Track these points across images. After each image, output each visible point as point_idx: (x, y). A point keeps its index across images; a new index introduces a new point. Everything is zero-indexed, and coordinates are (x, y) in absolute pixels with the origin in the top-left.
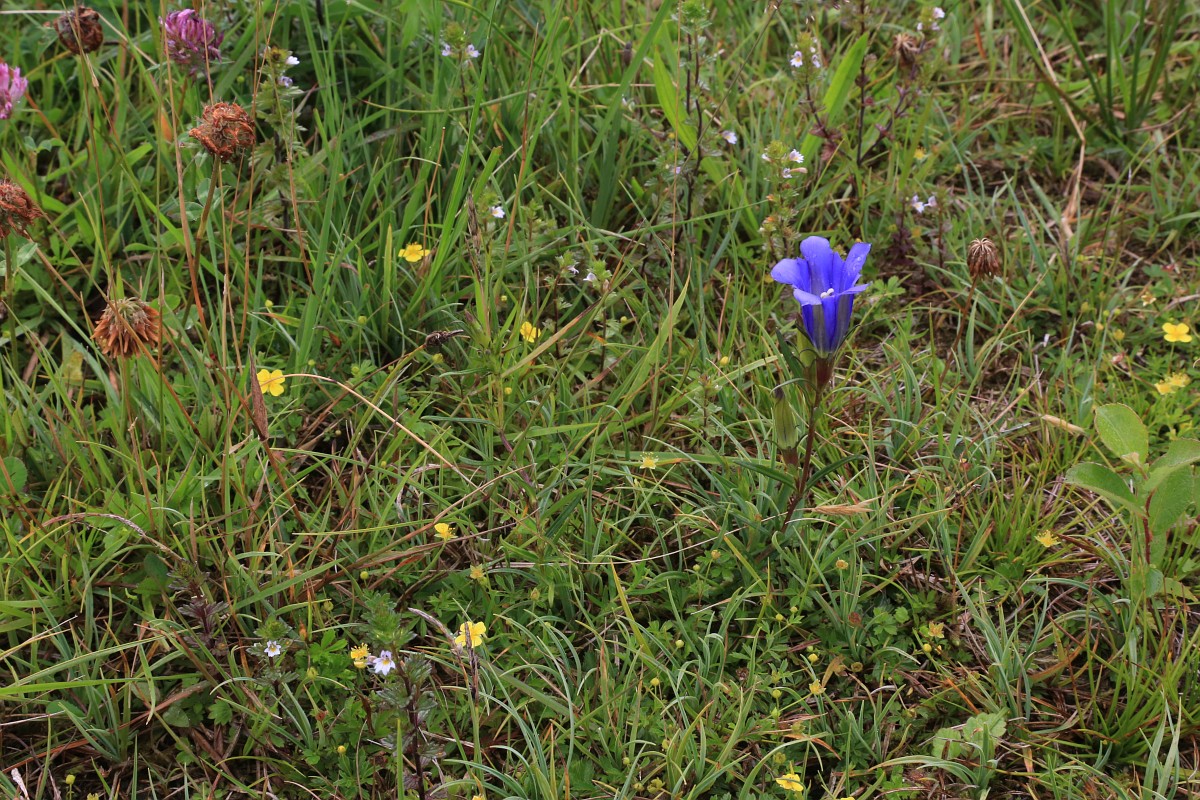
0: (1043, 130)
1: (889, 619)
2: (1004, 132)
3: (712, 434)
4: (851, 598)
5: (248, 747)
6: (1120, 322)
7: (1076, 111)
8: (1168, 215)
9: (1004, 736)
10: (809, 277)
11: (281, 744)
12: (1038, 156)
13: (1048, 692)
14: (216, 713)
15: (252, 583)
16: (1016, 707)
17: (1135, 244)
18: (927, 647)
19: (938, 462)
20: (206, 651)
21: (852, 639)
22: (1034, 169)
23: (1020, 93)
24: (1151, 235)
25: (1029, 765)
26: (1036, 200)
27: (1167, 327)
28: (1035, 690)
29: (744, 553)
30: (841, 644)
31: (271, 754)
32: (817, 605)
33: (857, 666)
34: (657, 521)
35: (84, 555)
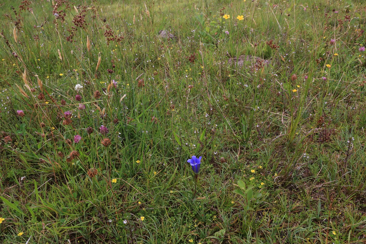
0: (234, 143)
1: (209, 215)
2: (228, 143)
3: (182, 188)
4: (202, 212)
5: (108, 237)
6: (245, 170)
7: (239, 140)
8: (252, 154)
9: (226, 233)
10: (193, 162)
11: (113, 236)
12: (234, 146)
13: (233, 226)
14: (103, 232)
15: (109, 211)
16: (227, 228)
17: (248, 159)
18: (214, 219)
19: (217, 191)
20: (101, 222)
21: (203, 218)
22: (233, 148)
23: (231, 137)
24: (250, 158)
25: (229, 237)
26: (234, 153)
27: (251, 170)
28: (231, 226)
29: (186, 206)
30: (201, 220)
31: (112, 238)
32: (198, 214)
33: (203, 223)
34: (173, 201)
35: (85, 207)
